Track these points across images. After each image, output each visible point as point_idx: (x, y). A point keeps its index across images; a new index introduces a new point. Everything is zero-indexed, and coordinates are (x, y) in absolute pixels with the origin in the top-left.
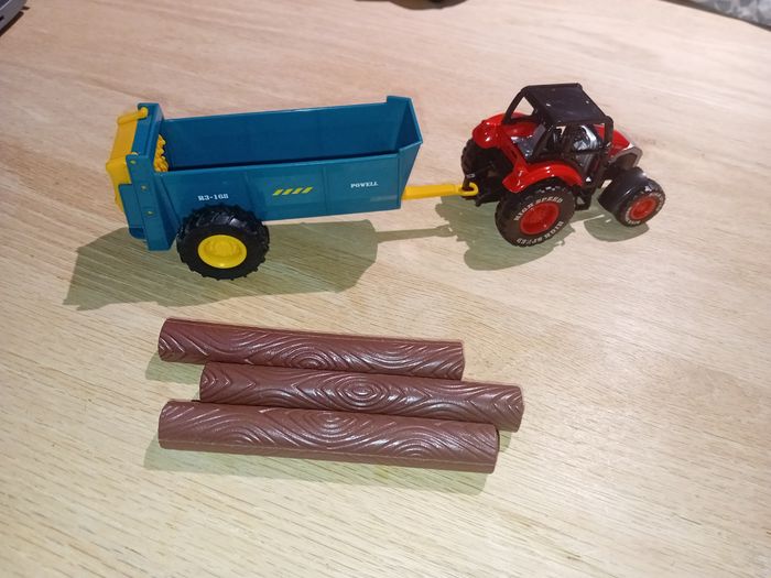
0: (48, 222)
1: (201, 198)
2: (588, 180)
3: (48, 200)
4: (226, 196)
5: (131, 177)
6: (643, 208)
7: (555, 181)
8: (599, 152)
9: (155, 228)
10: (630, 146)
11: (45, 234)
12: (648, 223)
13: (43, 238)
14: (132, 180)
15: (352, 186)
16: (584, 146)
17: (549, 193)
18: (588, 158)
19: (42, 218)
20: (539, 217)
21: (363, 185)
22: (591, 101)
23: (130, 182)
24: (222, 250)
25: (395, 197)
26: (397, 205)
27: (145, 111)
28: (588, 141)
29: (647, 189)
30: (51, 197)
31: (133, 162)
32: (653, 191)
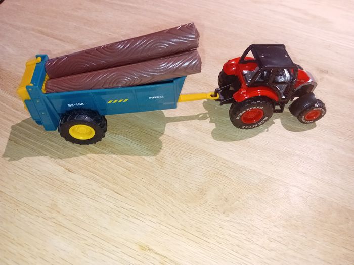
0: (8, 109)
1: (69, 105)
2: (284, 97)
3: (9, 97)
4: (82, 104)
5: (30, 96)
6: (313, 115)
7: (263, 98)
8: (290, 84)
9: (47, 120)
10: (310, 81)
11: (6, 115)
12: (316, 122)
13: (4, 118)
14: (31, 98)
15: (150, 98)
16: (282, 80)
17: (259, 104)
18: (285, 86)
19: (5, 107)
20: (252, 116)
21: (156, 98)
22: (288, 55)
23: (30, 99)
24: (82, 131)
25: (174, 103)
26: (175, 106)
27: (40, 59)
28: (285, 77)
29: (316, 105)
30: (11, 95)
31: (30, 89)
32: (320, 107)
